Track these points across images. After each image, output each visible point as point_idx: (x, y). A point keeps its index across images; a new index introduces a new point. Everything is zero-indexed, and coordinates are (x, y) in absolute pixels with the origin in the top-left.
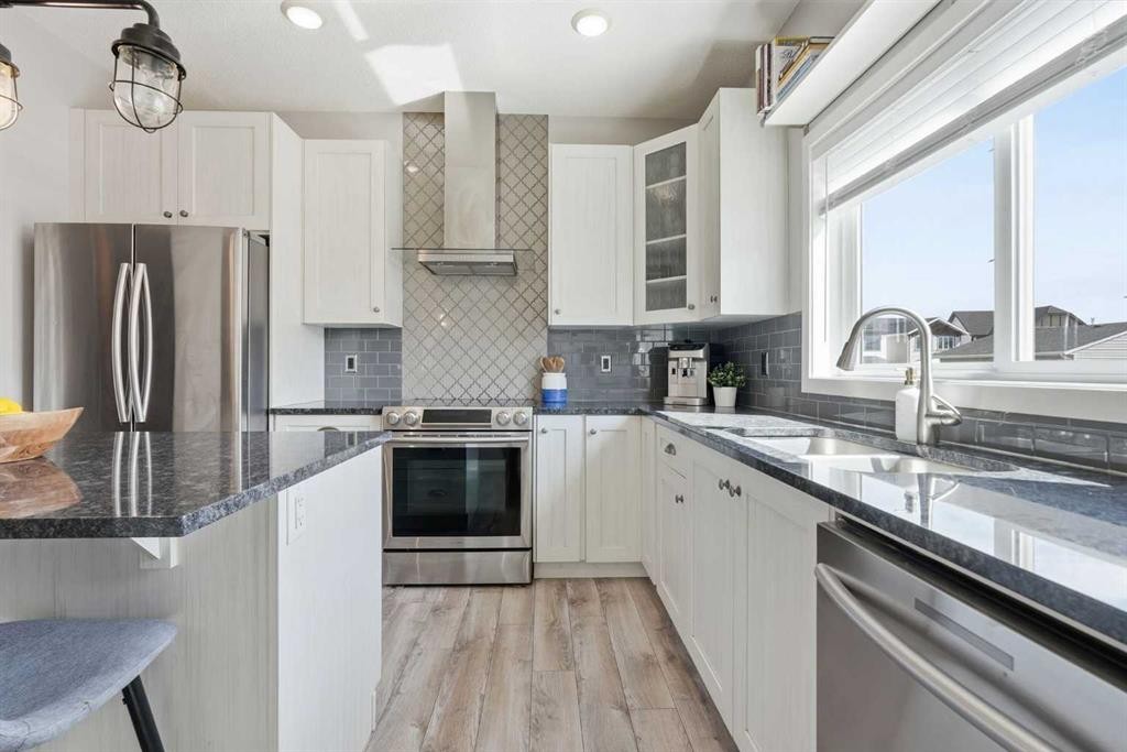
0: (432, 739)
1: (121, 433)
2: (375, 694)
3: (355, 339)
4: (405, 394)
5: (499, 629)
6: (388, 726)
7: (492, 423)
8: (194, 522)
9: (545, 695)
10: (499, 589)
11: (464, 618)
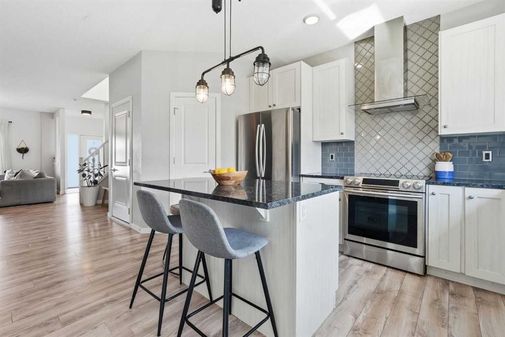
0: (359, 323)
1: (258, 180)
2: (335, 294)
3: (334, 147)
4: (356, 171)
5: (401, 292)
6: (340, 310)
7: (399, 187)
8: (271, 206)
9: (425, 333)
10: (404, 273)
11: (382, 280)
